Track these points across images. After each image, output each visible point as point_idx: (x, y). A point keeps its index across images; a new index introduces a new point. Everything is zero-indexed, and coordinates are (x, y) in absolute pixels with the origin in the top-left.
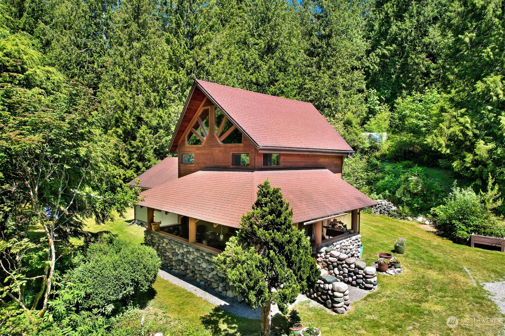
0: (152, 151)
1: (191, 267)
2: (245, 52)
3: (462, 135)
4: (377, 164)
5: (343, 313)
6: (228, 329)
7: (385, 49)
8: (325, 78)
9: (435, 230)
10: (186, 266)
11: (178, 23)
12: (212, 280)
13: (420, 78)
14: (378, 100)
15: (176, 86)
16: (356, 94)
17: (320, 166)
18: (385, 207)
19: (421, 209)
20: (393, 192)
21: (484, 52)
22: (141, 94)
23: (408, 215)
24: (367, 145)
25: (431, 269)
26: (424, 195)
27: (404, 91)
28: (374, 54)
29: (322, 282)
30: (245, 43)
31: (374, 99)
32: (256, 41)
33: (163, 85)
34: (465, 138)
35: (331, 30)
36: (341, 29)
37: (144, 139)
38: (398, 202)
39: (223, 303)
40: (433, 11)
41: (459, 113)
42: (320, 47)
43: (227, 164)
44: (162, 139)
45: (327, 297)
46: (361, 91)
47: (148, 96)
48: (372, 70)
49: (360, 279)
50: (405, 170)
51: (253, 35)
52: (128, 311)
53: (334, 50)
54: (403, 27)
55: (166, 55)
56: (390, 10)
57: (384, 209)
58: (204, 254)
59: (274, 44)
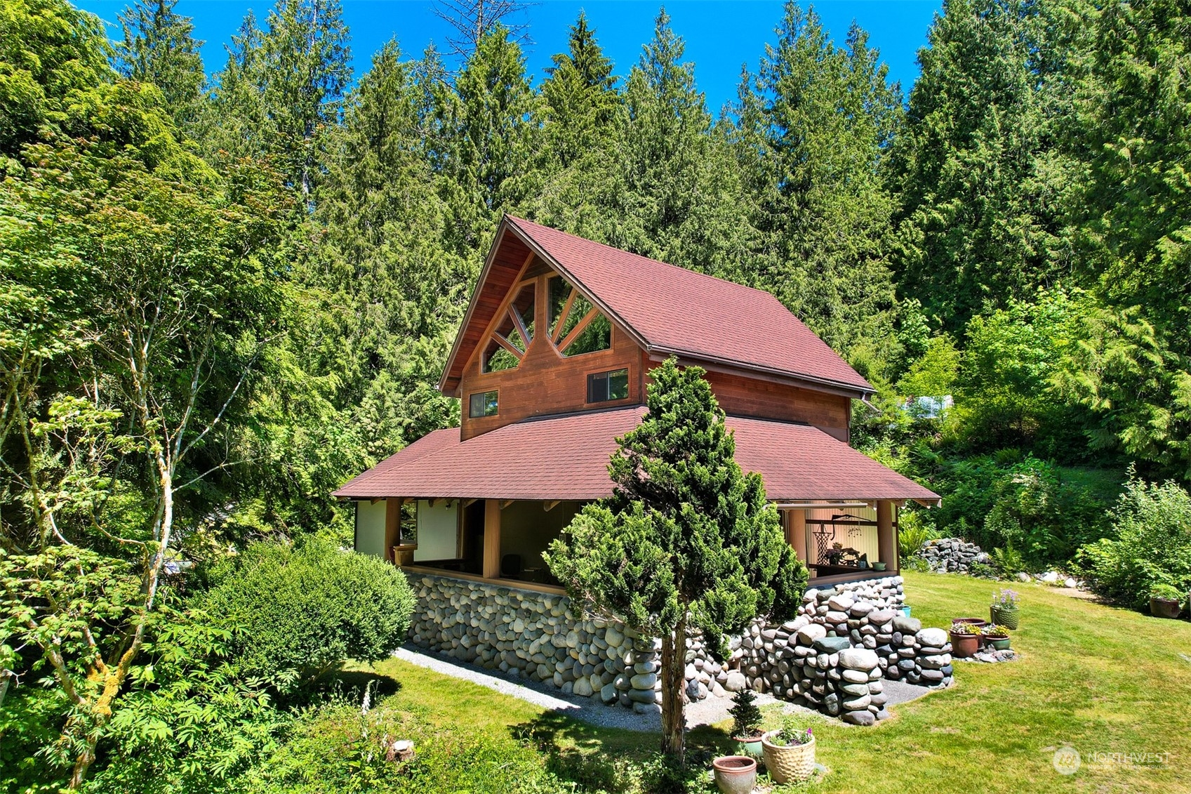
0: (401, 431)
1: (487, 637)
2: (616, 221)
3: (1136, 363)
4: (933, 461)
5: (869, 724)
6: (577, 748)
7: (936, 209)
8: (798, 276)
9: (1093, 597)
10: (475, 635)
11: (467, 152)
12: (538, 659)
13: (1023, 271)
14: (925, 323)
15: (460, 286)
16: (874, 314)
17: (795, 419)
18: (960, 553)
19: (1050, 555)
20: (977, 521)
21: (1169, 176)
22: (379, 301)
23: (1018, 568)
24: (908, 420)
25: (1092, 655)
26: (1056, 520)
27: (986, 301)
28: (910, 223)
29: (813, 652)
30: (615, 204)
31: (918, 320)
32: (640, 199)
33: (429, 285)
34: (1146, 370)
35: (809, 171)
36: (830, 168)
37: (384, 402)
38: (989, 542)
39: (564, 705)
40: (1039, 123)
41: (1124, 317)
42: (786, 210)
43: (575, 402)
44: (424, 403)
45: (826, 686)
46: (884, 306)
47: (395, 309)
48: (909, 258)
49: (909, 659)
50: (1002, 470)
51: (632, 187)
52: (330, 705)
53: (819, 214)
54: (974, 158)
55: (439, 220)
56: (941, 125)
57: (959, 559)
58: (520, 597)
59: (679, 203)
